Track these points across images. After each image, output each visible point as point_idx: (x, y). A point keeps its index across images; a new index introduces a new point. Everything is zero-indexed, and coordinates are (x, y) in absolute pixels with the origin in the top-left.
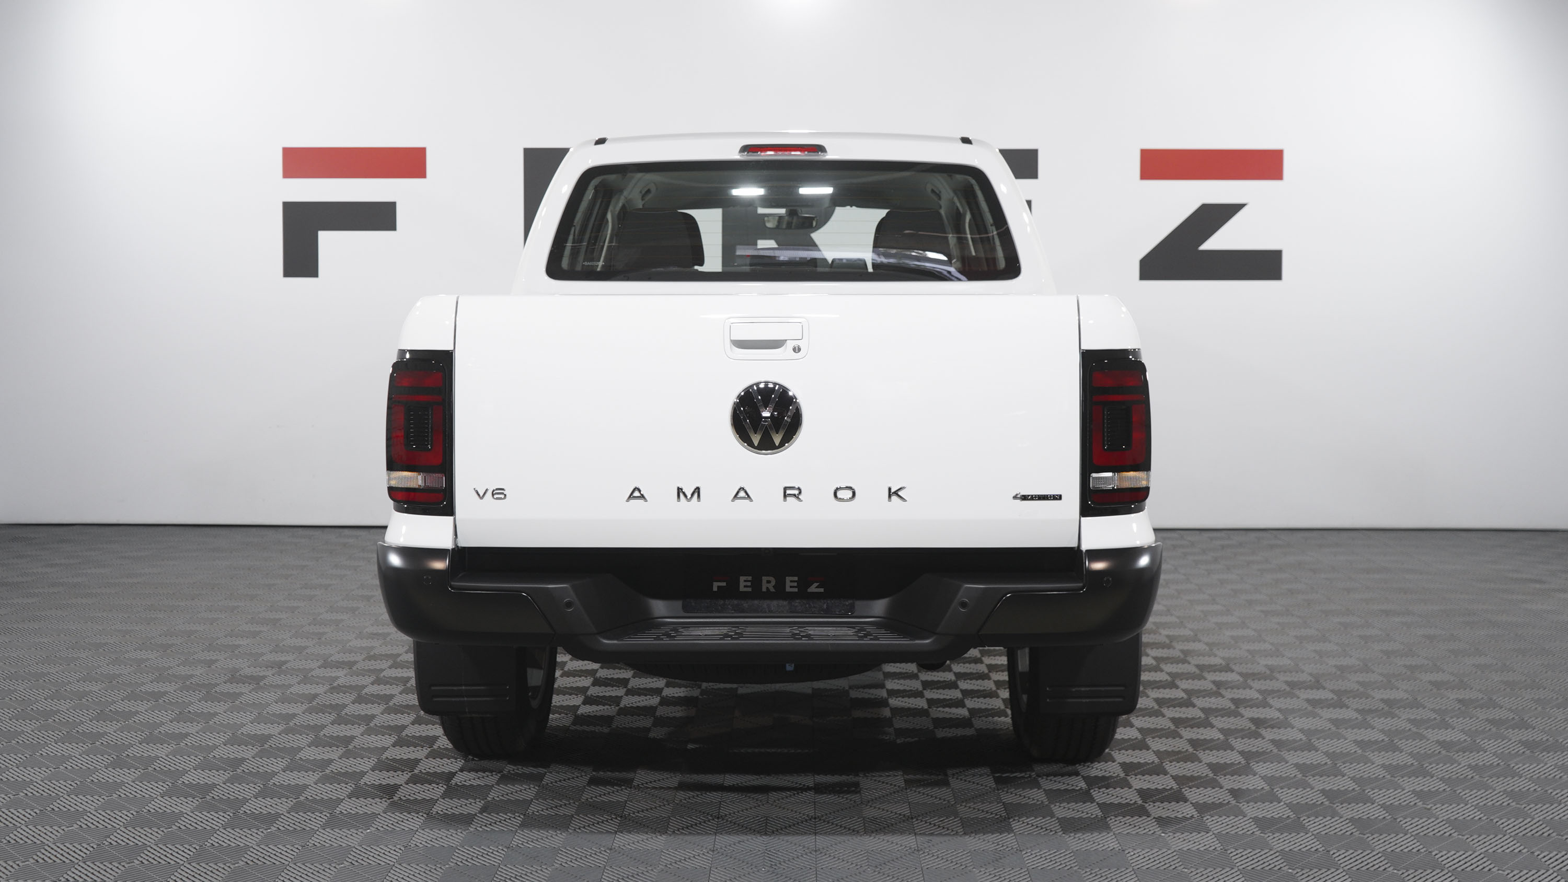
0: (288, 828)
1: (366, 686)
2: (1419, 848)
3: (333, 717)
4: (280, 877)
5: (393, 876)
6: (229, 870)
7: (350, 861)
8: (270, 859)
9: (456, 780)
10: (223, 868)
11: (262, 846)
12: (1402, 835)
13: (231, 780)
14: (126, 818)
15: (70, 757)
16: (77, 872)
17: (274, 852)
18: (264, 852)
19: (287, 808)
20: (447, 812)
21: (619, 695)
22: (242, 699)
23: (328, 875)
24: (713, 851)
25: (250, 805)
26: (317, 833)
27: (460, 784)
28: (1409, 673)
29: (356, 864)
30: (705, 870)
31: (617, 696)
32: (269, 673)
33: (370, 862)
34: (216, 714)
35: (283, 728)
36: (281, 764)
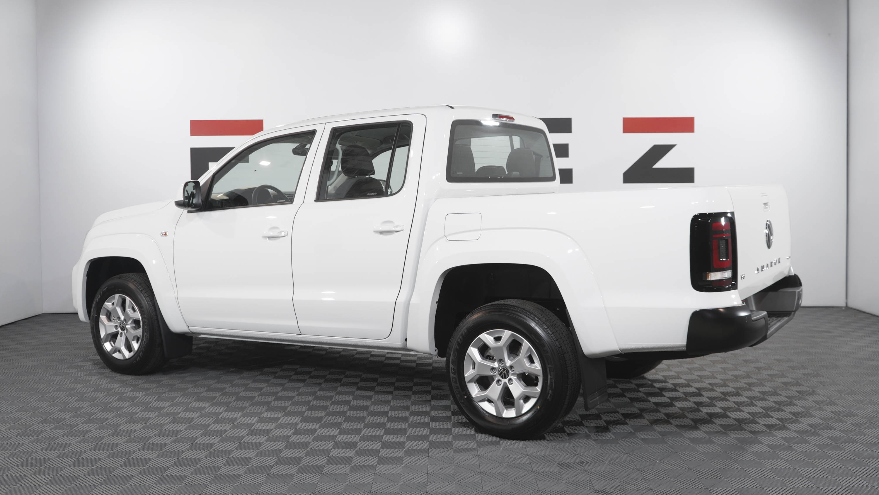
0: (206, 465)
2: (789, 466)
4: (204, 491)
5: (262, 490)
6: (177, 488)
7: (240, 482)
8: (198, 482)
9: (291, 439)
10: (174, 487)
11: (193, 475)
12: (779, 460)
13: (175, 441)
14: (121, 462)
16: (97, 490)
17: (200, 478)
18: (194, 478)
19: (205, 455)
20: (288, 456)
23: (229, 490)
25: (185, 454)
26: (222, 468)
27: (294, 441)
28: (770, 378)
29: (243, 484)
30: (425, 484)
33: (250, 483)
34: (164, 408)
35: (198, 414)
36: (200, 432)
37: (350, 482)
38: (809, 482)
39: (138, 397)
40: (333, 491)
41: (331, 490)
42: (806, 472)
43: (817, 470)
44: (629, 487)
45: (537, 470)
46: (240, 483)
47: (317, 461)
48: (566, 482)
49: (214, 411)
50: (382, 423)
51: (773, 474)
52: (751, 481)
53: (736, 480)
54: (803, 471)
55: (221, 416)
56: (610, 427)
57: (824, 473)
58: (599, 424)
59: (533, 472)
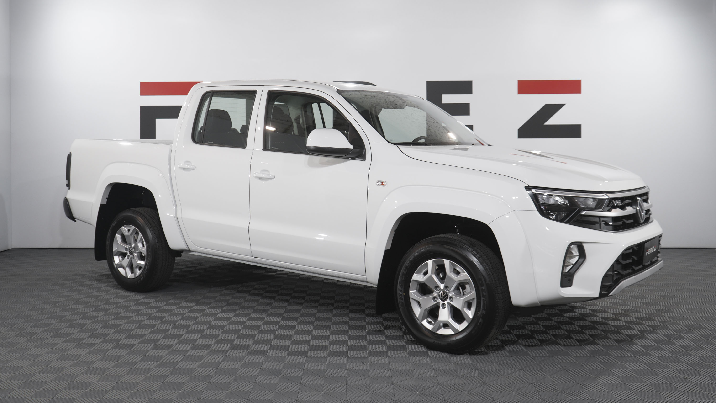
1: (178, 321)
3: (163, 335)
15: (41, 355)
19: (142, 380)
21: (295, 325)
22: (121, 327)
24: (346, 401)
25: (124, 378)
31: (293, 325)
32: (133, 314)
34: (109, 334)
35: (139, 341)
36: (139, 358)
37: (279, 391)
38: (684, 395)
39: (86, 324)
40: (264, 398)
41: (263, 398)
42: (681, 387)
43: (691, 385)
44: (524, 398)
45: (442, 383)
46: (184, 390)
47: (244, 387)
48: (468, 393)
49: (153, 338)
50: (305, 351)
51: (652, 388)
52: (632, 394)
53: (618, 393)
54: (678, 386)
55: (159, 342)
56: (506, 347)
57: (697, 388)
58: (496, 343)
59: (445, 401)
